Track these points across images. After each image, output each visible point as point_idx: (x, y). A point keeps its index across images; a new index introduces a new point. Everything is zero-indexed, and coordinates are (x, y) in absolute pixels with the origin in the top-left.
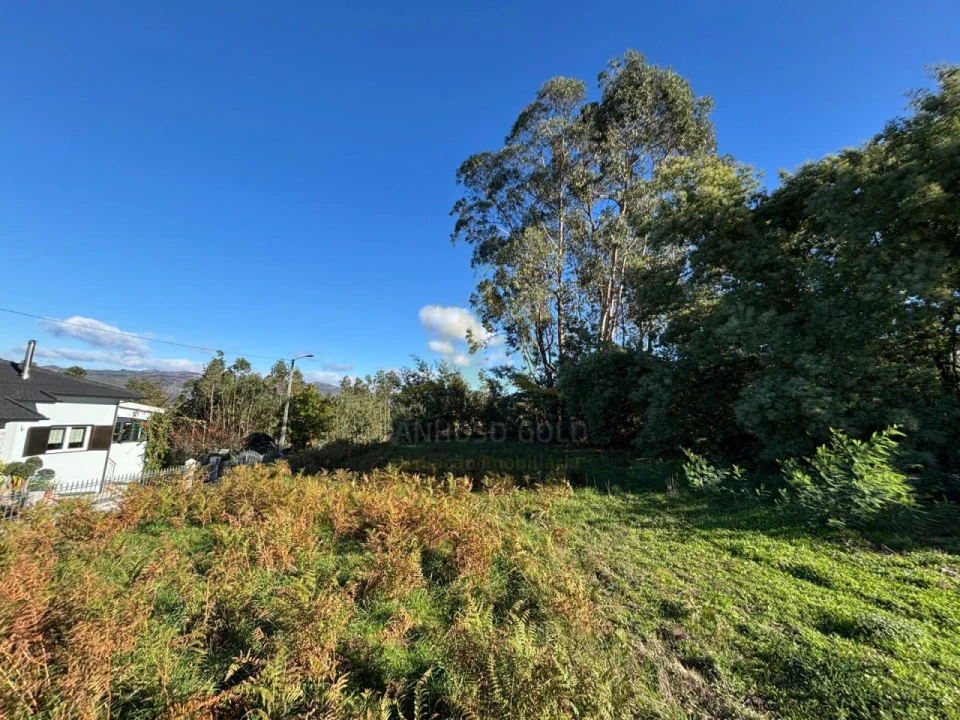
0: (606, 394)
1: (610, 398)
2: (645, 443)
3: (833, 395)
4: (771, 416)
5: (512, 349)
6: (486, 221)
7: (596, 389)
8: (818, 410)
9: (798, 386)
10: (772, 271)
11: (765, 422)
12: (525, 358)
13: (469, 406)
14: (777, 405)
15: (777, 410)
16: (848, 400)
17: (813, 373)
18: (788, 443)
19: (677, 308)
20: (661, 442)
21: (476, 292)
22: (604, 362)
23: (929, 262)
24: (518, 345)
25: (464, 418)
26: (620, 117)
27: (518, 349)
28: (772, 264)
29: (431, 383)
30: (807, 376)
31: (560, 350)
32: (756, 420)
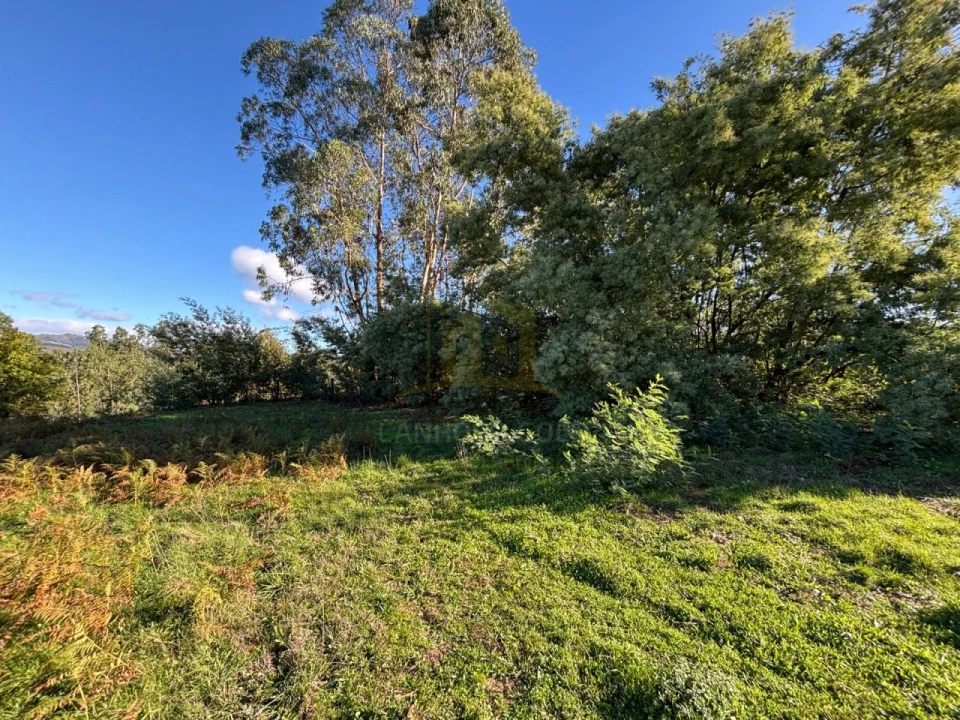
0: (415, 349)
1: (420, 354)
2: (452, 401)
3: (616, 350)
4: (564, 370)
5: (320, 297)
6: (290, 136)
7: (406, 344)
8: (603, 366)
9: (588, 341)
10: (579, 218)
11: (558, 378)
12: (337, 309)
13: (268, 365)
14: (571, 360)
15: (569, 365)
16: (629, 354)
17: (602, 328)
18: (578, 400)
19: (494, 262)
20: (467, 400)
21: (268, 220)
22: (414, 313)
23: (704, 218)
24: (327, 293)
25: (262, 381)
26: (444, 33)
27: (328, 297)
28: (580, 211)
29: (214, 337)
30: (596, 331)
31: (379, 301)
32: (551, 376)
